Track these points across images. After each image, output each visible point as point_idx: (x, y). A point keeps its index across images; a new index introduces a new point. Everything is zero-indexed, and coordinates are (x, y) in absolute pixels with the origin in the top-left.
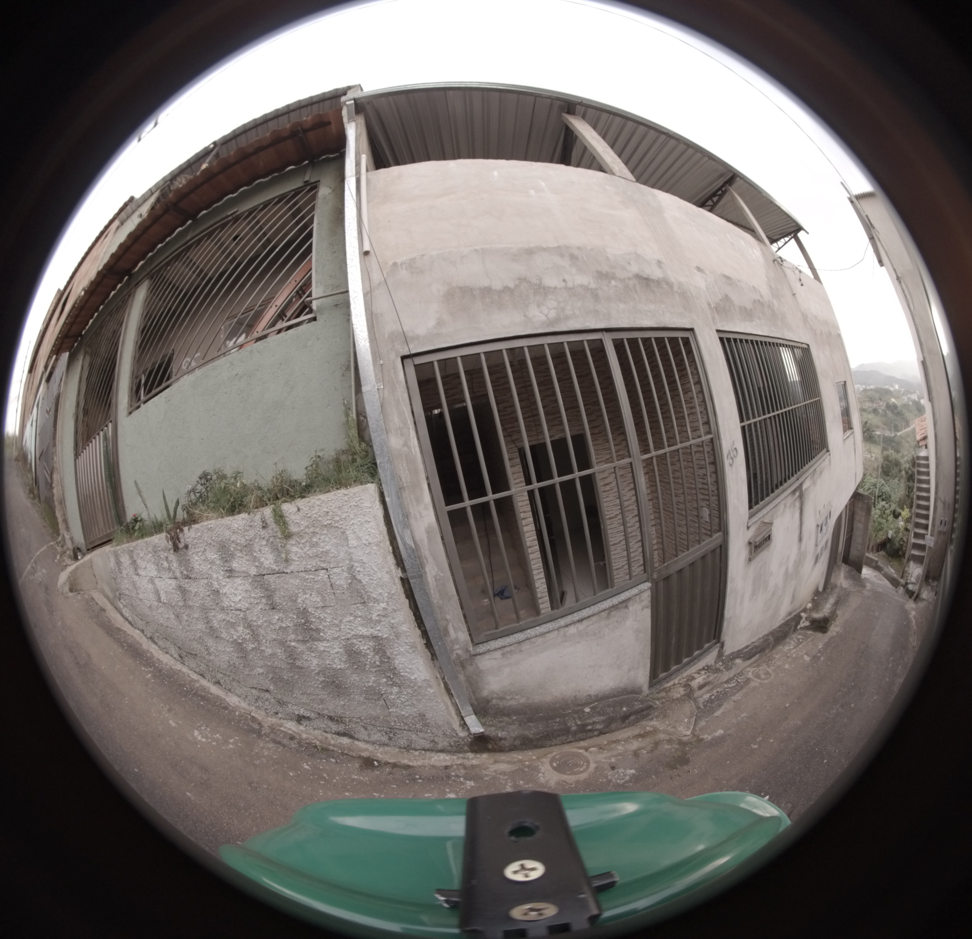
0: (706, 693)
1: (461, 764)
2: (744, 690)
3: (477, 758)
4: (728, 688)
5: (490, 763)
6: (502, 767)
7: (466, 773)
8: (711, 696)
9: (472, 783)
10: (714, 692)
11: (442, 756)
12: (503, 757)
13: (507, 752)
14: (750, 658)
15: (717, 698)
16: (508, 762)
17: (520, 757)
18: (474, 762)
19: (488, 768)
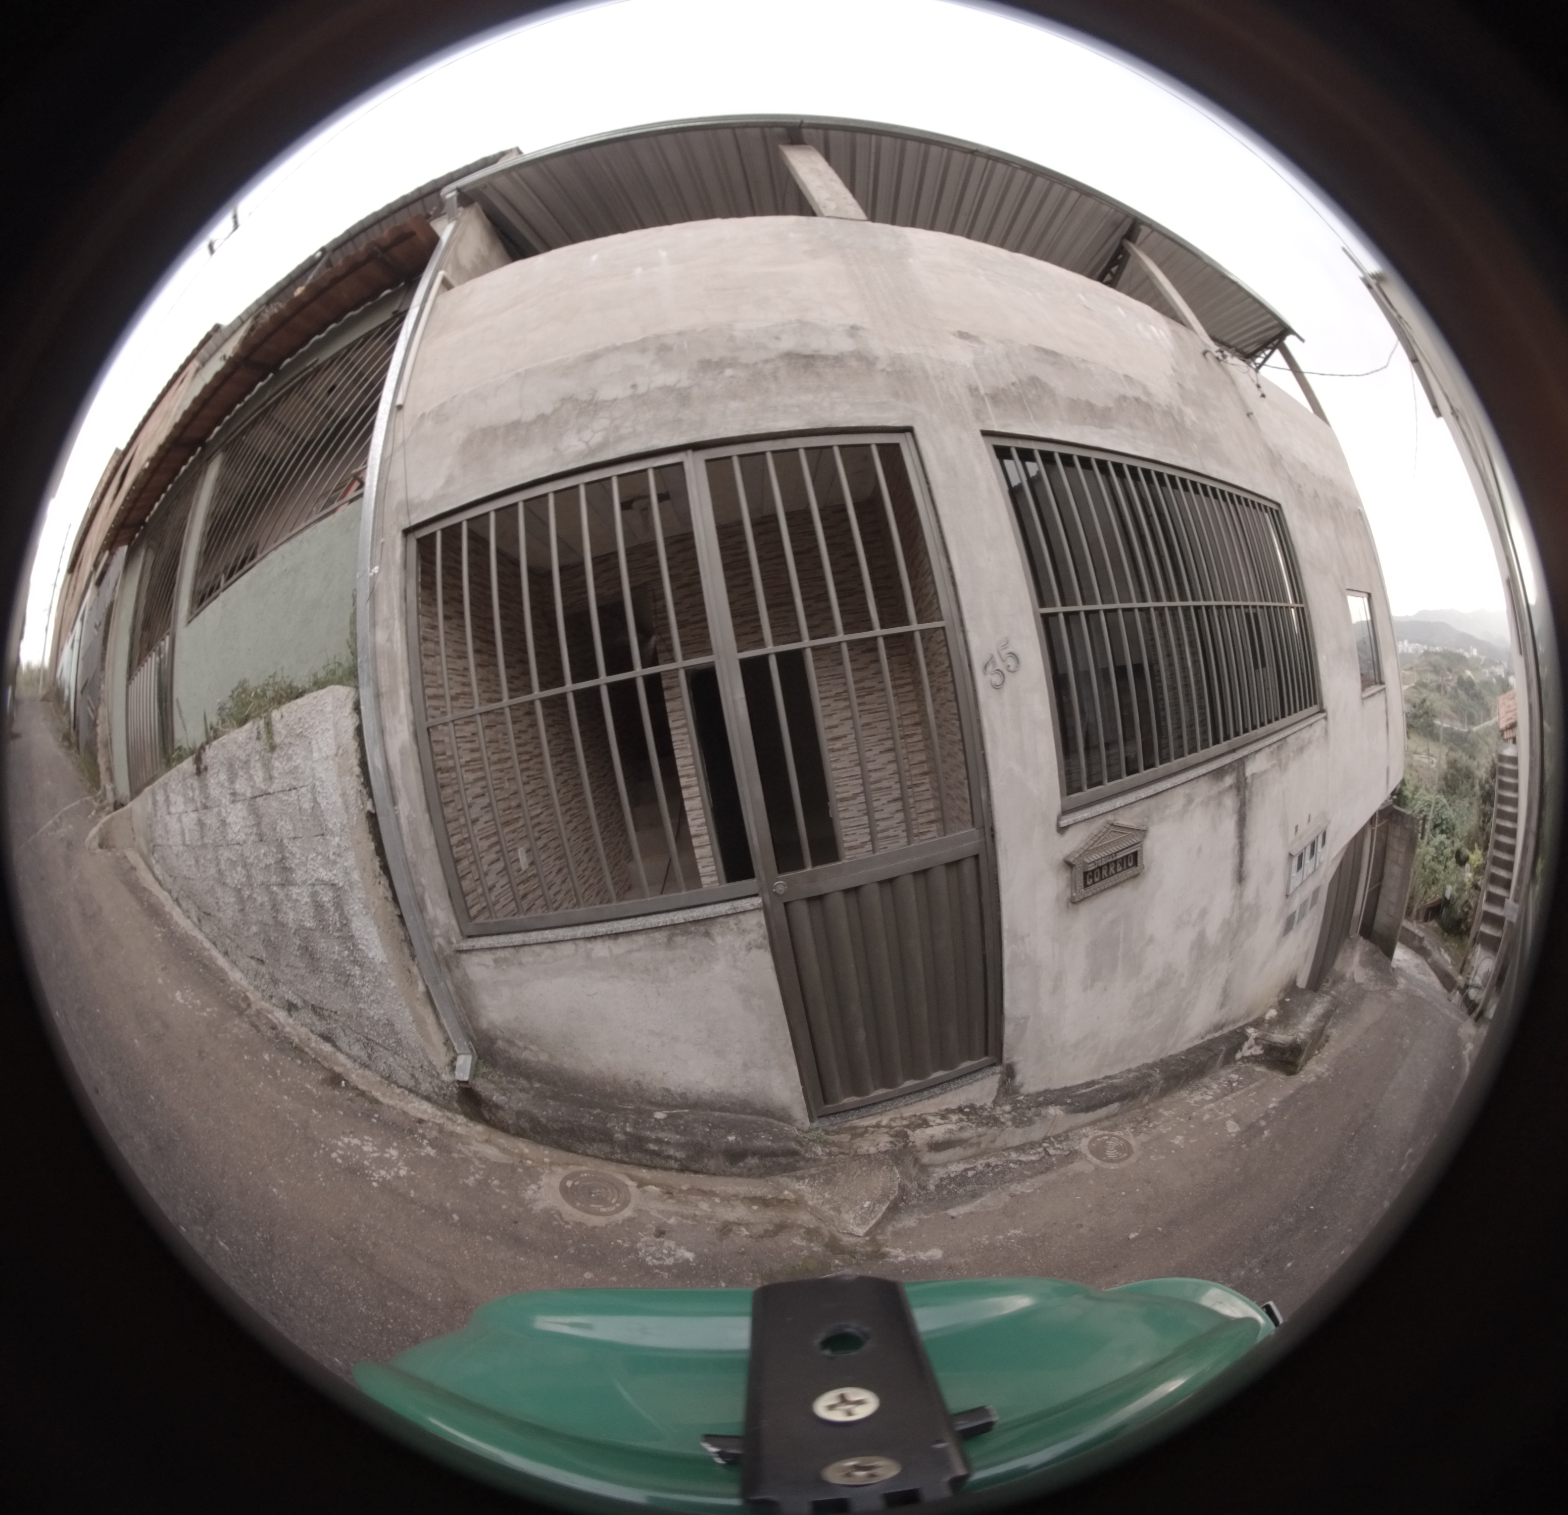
0: (958, 1162)
1: (439, 1125)
2: (1051, 1176)
3: (467, 1126)
4: (1015, 1162)
5: (479, 1139)
6: (489, 1152)
7: (436, 1138)
8: (966, 1170)
9: (432, 1152)
10: (980, 1164)
11: (426, 1106)
12: (503, 1140)
13: (514, 1135)
14: (1088, 1109)
15: (980, 1177)
16: (504, 1150)
17: (526, 1151)
18: (459, 1129)
19: (469, 1144)
